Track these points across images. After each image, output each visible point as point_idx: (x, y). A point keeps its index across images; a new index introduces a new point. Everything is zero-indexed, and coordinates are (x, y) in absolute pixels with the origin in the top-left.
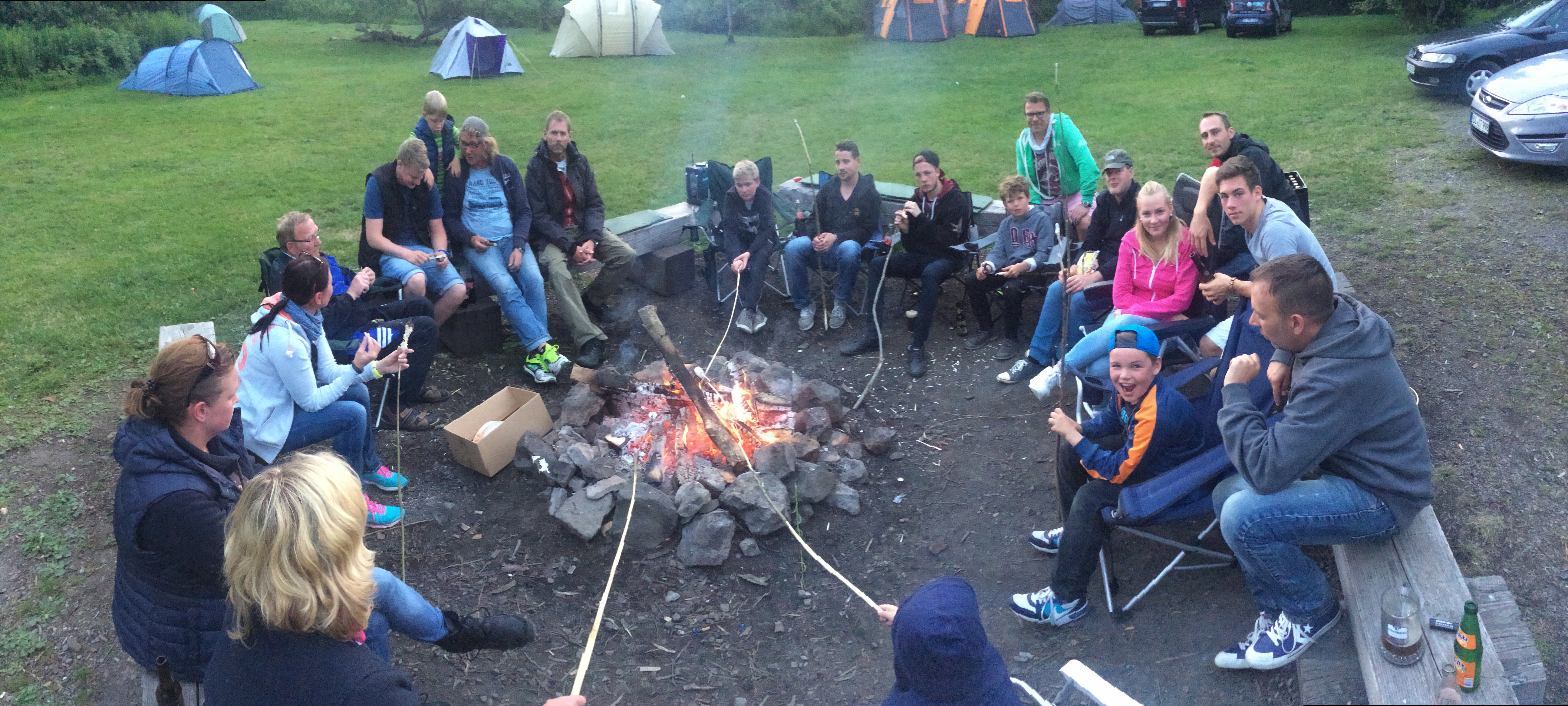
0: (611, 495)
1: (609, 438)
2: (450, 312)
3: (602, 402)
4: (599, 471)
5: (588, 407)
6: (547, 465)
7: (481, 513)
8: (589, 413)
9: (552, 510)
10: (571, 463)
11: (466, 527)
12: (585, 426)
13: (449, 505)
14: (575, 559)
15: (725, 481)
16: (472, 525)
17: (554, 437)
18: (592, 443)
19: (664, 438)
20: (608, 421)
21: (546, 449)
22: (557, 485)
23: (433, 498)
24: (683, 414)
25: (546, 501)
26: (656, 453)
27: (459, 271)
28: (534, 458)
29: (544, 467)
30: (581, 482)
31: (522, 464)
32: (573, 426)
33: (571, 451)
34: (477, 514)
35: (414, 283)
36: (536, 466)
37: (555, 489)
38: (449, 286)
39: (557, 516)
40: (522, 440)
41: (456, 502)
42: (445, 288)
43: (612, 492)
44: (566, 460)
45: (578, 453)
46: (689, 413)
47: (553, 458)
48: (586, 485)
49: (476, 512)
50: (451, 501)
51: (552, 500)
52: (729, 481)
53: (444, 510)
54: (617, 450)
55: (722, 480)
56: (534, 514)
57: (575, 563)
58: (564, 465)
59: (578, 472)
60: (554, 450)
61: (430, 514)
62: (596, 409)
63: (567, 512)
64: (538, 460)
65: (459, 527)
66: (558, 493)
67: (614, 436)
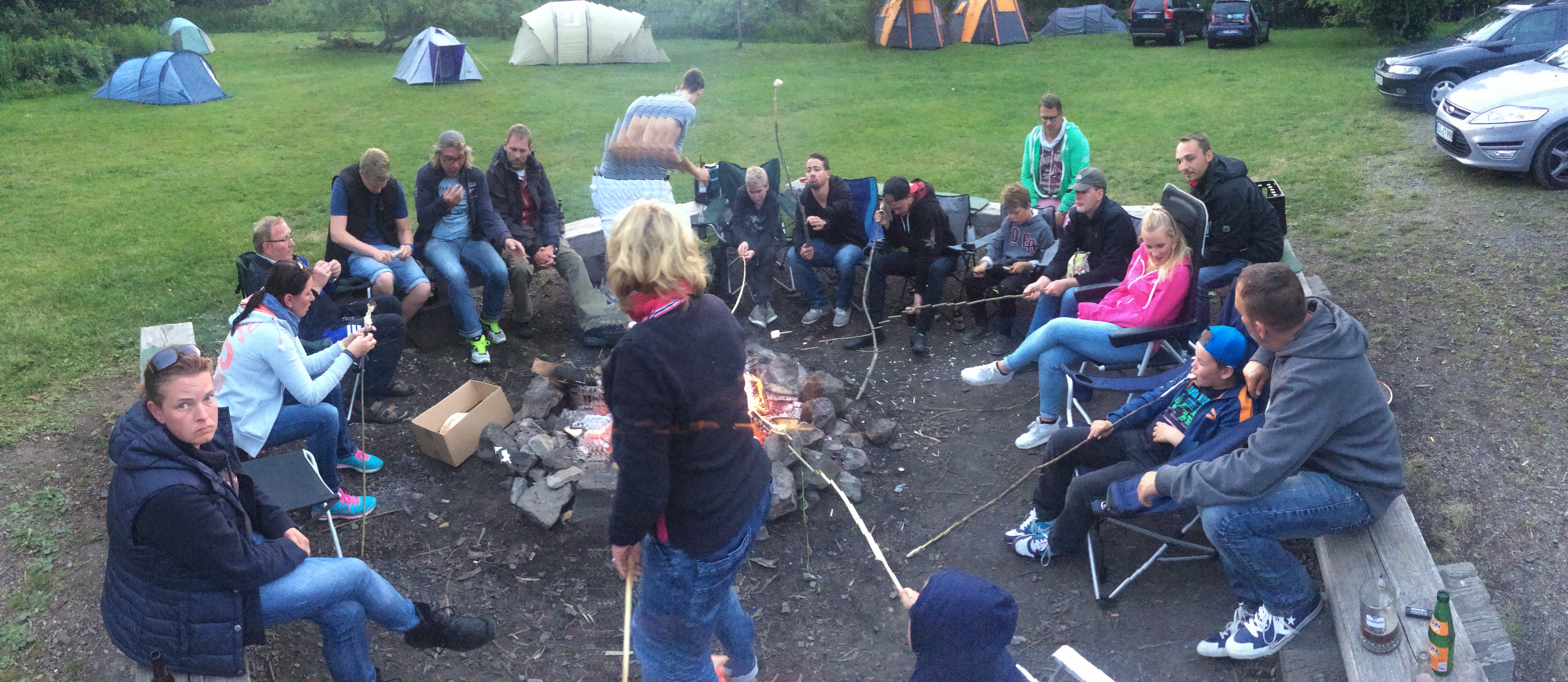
0: (570, 485)
1: (568, 429)
2: (416, 309)
3: (560, 394)
4: (558, 461)
5: (549, 399)
6: (509, 455)
7: (448, 501)
8: (549, 405)
9: (513, 499)
10: (532, 453)
11: (433, 516)
12: (545, 418)
13: (417, 496)
14: (536, 546)
16: (439, 513)
17: (516, 429)
18: (551, 435)
20: (567, 413)
21: (507, 441)
22: (517, 475)
23: (402, 488)
25: (508, 490)
27: (424, 271)
28: (497, 449)
29: (506, 457)
30: (541, 472)
31: (485, 454)
32: (534, 418)
33: (532, 442)
34: (444, 503)
35: (382, 281)
36: (499, 456)
37: (516, 479)
38: (413, 284)
39: (519, 505)
40: (484, 432)
41: (423, 493)
42: (411, 287)
43: (571, 482)
44: (527, 452)
45: (539, 444)
47: (514, 448)
48: (546, 475)
49: (444, 501)
50: (419, 492)
51: (514, 489)
53: (411, 501)
54: (574, 441)
56: (496, 503)
57: (536, 551)
58: (526, 456)
59: (538, 462)
60: (515, 441)
61: (399, 504)
62: (556, 401)
63: (529, 501)
64: (500, 451)
65: (426, 516)
66: (519, 483)
67: (572, 428)
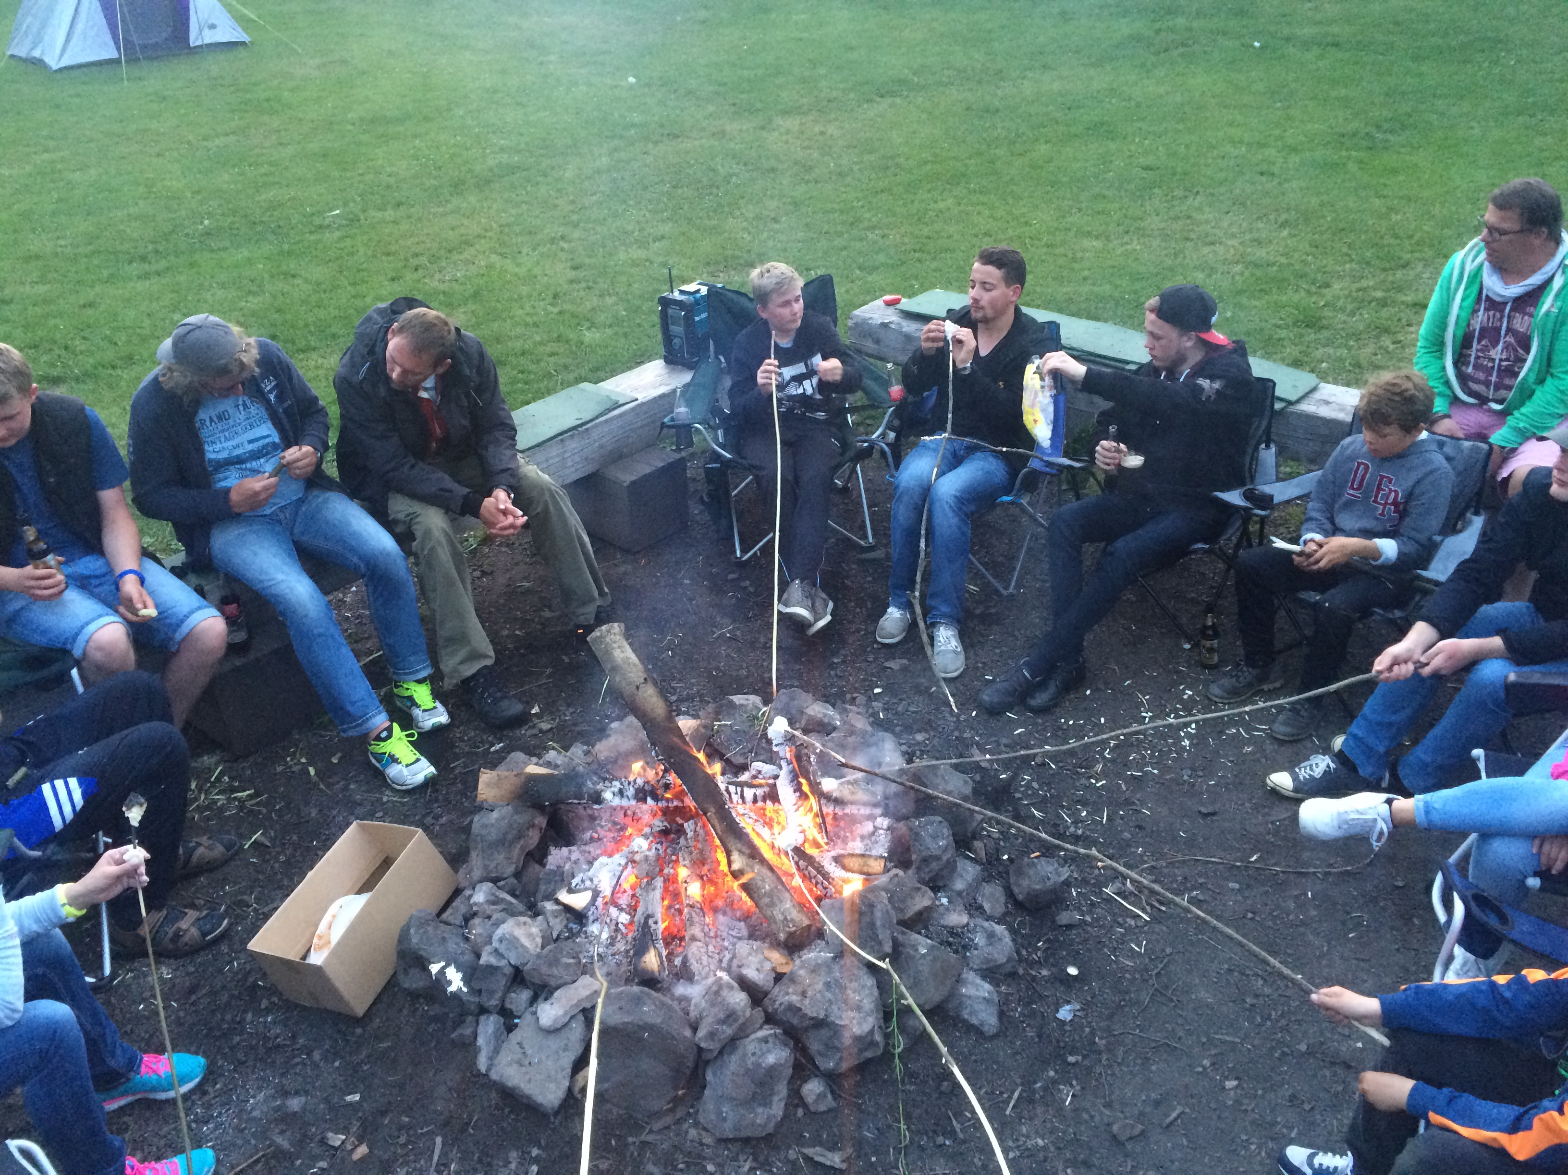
0: (581, 1018)
1: (564, 897)
2: (203, 680)
3: (541, 821)
4: (555, 972)
5: (519, 837)
6: (460, 975)
7: (357, 1097)
8: (522, 848)
9: (482, 1063)
10: (503, 963)
11: (336, 1139)
12: (517, 875)
13: (295, 1104)
14: (535, 1152)
15: (774, 969)
16: (345, 1130)
17: (463, 909)
18: (534, 911)
19: (659, 882)
20: (557, 856)
21: (454, 945)
22: (483, 1010)
23: (261, 1097)
24: (690, 834)
25: (469, 1046)
26: (648, 917)
28: (434, 968)
29: (455, 980)
30: (525, 995)
31: (412, 981)
32: (495, 881)
33: (500, 941)
34: (351, 1104)
35: (100, 648)
36: (441, 981)
37: (483, 1018)
38: (185, 629)
39: (494, 1076)
40: (404, 936)
41: (307, 1093)
42: (178, 636)
43: (584, 1011)
44: (493, 961)
45: (512, 942)
46: (701, 832)
47: (468, 957)
48: (534, 1000)
49: (349, 1098)
50: (297, 1093)
51: (481, 1041)
52: (781, 970)
53: (286, 1119)
54: (578, 917)
55: (768, 966)
56: (452, 1076)
57: (536, 1160)
58: (492, 970)
59: (518, 977)
60: (467, 939)
61: (263, 1135)
62: (533, 838)
63: (510, 1064)
64: (442, 971)
65: (323, 1142)
66: (489, 1026)
67: (571, 891)
